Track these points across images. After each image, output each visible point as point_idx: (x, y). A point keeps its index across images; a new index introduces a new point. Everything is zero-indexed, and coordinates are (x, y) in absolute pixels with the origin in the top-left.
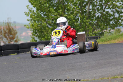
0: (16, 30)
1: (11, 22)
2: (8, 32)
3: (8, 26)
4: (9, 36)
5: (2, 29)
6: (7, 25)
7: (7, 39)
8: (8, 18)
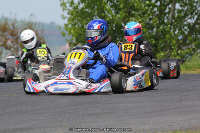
0: (43, 38)
1: (36, 23)
8: (31, 15)
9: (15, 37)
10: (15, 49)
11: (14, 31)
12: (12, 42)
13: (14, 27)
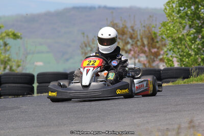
2: (149, 43)
3: (149, 31)
4: (150, 50)
5: (139, 37)
6: (146, 29)
7: (147, 57)
8: (150, 16)
9: (135, 40)
10: (135, 53)
11: (134, 34)
12: (132, 45)
13: (133, 30)
